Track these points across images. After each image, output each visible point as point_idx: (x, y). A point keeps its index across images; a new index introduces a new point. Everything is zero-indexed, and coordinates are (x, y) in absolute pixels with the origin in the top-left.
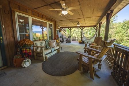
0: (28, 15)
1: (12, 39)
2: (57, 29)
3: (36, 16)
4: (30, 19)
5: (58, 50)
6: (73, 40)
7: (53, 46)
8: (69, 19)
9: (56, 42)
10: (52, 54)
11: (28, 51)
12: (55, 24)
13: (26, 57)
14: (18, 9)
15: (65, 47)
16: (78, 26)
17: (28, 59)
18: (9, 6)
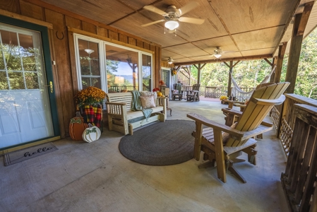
0: (97, 38)
1: (69, 87)
2: (163, 68)
3: (115, 39)
4: (102, 45)
5: (161, 114)
6: (207, 96)
7: (149, 106)
8: (191, 40)
9: (158, 96)
10: (145, 123)
11: (96, 112)
12: (157, 55)
13: (91, 123)
14: (79, 27)
15: (181, 111)
16: (218, 56)
17: (95, 127)
18: (65, 23)
